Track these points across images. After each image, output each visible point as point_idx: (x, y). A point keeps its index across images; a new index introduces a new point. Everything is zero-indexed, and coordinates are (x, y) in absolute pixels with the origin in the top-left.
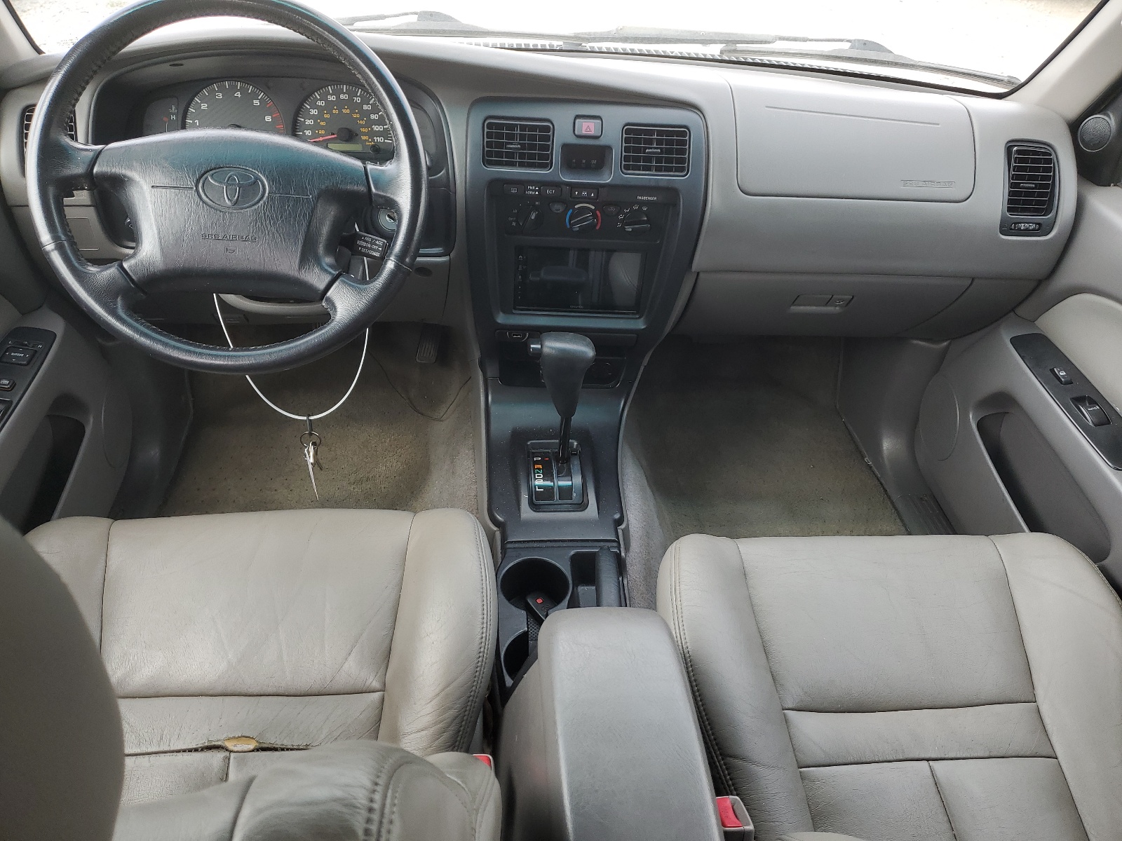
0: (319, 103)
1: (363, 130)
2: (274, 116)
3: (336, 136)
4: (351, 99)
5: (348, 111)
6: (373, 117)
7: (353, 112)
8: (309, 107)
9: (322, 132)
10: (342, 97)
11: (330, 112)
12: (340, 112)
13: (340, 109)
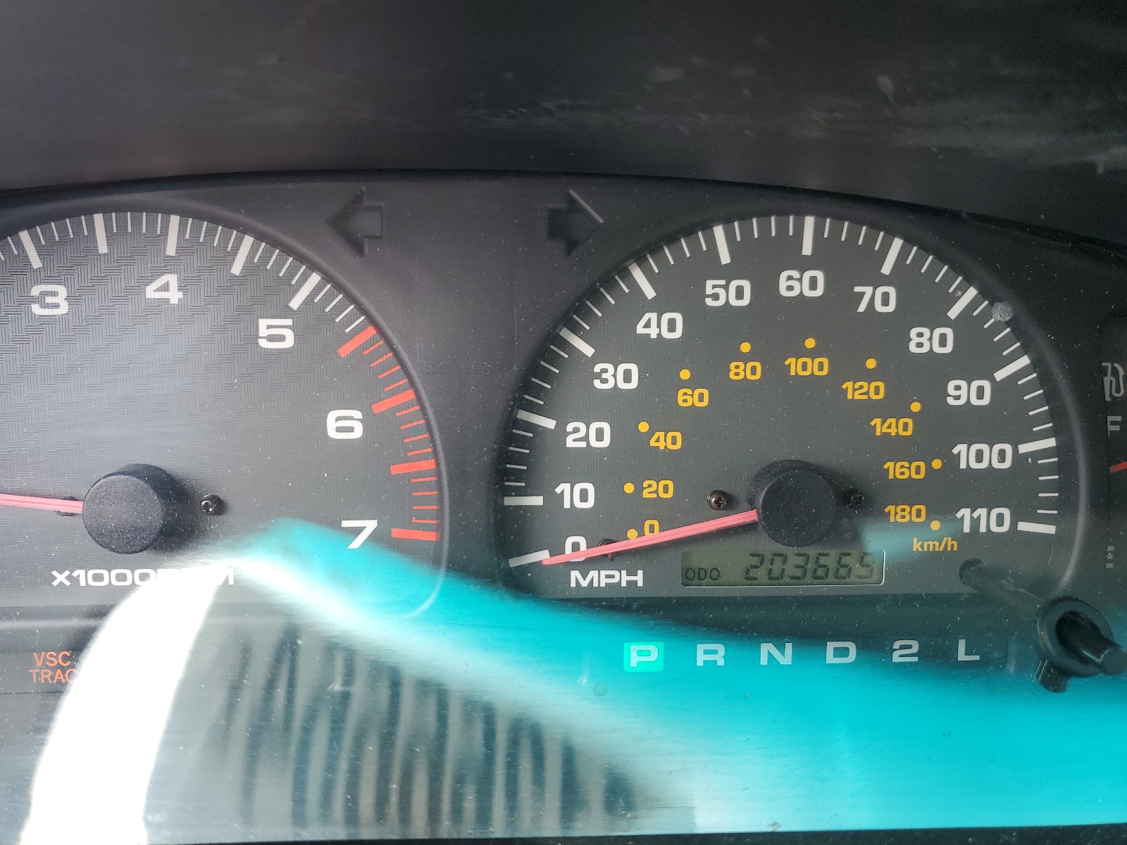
0: (653, 326)
1: (897, 470)
2: (378, 408)
3: (749, 516)
4: (841, 295)
5: (818, 367)
6: (961, 393)
7: (847, 368)
8: (588, 351)
9: (659, 489)
10: (792, 284)
11: (711, 375)
12: (775, 371)
13: (771, 356)
